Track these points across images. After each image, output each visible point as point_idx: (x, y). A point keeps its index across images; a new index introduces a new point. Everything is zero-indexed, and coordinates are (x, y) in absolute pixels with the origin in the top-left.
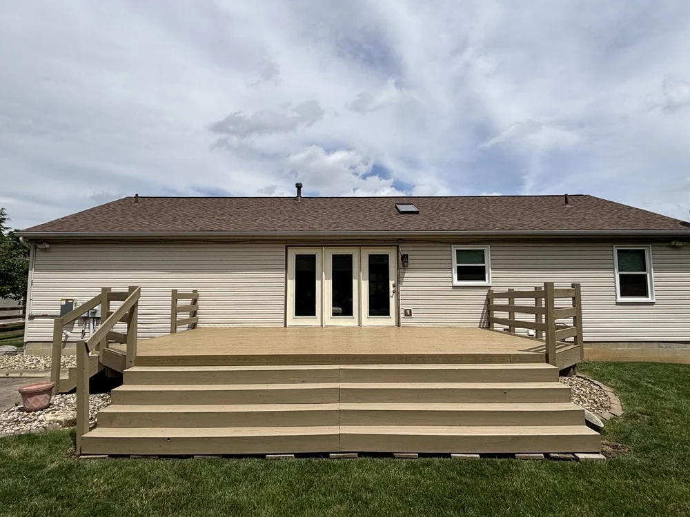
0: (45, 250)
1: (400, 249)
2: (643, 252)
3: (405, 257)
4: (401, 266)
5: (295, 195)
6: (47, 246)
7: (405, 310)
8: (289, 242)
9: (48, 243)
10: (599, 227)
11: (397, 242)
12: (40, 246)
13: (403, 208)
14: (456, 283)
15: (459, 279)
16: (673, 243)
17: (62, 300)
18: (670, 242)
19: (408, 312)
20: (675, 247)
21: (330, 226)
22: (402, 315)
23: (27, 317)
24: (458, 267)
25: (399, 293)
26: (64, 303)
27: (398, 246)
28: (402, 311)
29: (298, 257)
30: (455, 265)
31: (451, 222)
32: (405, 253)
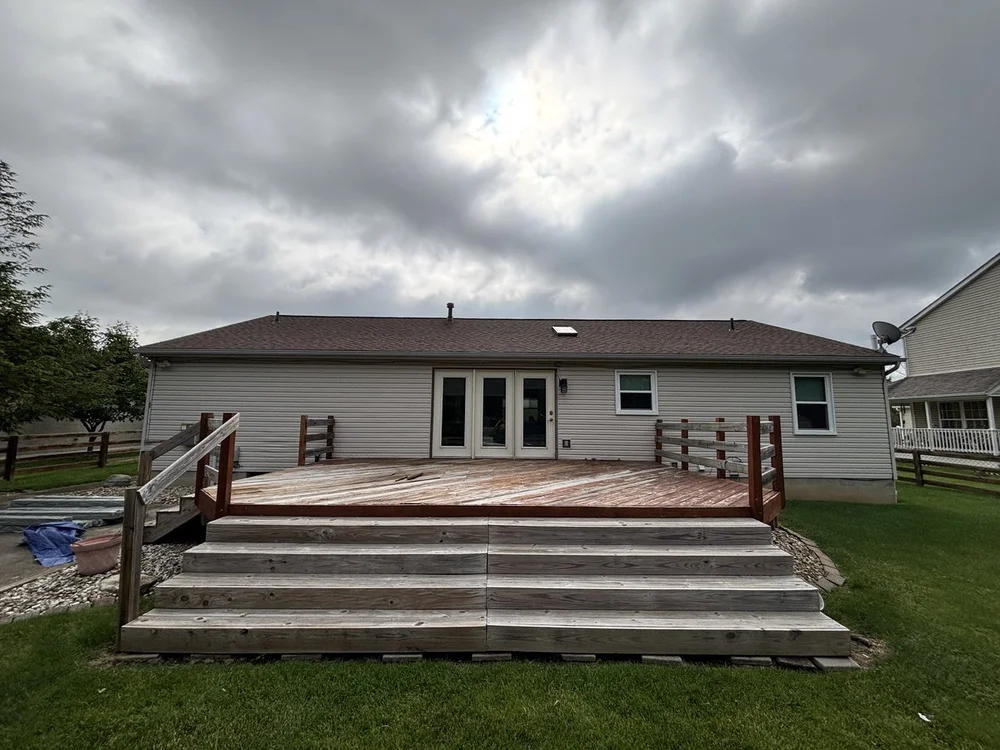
0: (166, 369)
1: (558, 373)
2: (822, 379)
3: (563, 383)
4: (559, 392)
5: (446, 316)
6: (168, 365)
7: (564, 441)
8: (436, 364)
9: (170, 362)
10: (775, 353)
11: (555, 364)
12: (160, 365)
13: (560, 330)
14: (619, 410)
15: (623, 407)
16: (856, 371)
17: (183, 424)
18: (853, 369)
19: (566, 443)
20: (857, 374)
21: (482, 347)
22: (560, 446)
23: (142, 442)
24: (622, 394)
25: (556, 421)
26: (184, 428)
27: (556, 370)
28: (560, 442)
29: (446, 381)
30: (618, 392)
31: (613, 345)
32: (564, 377)
